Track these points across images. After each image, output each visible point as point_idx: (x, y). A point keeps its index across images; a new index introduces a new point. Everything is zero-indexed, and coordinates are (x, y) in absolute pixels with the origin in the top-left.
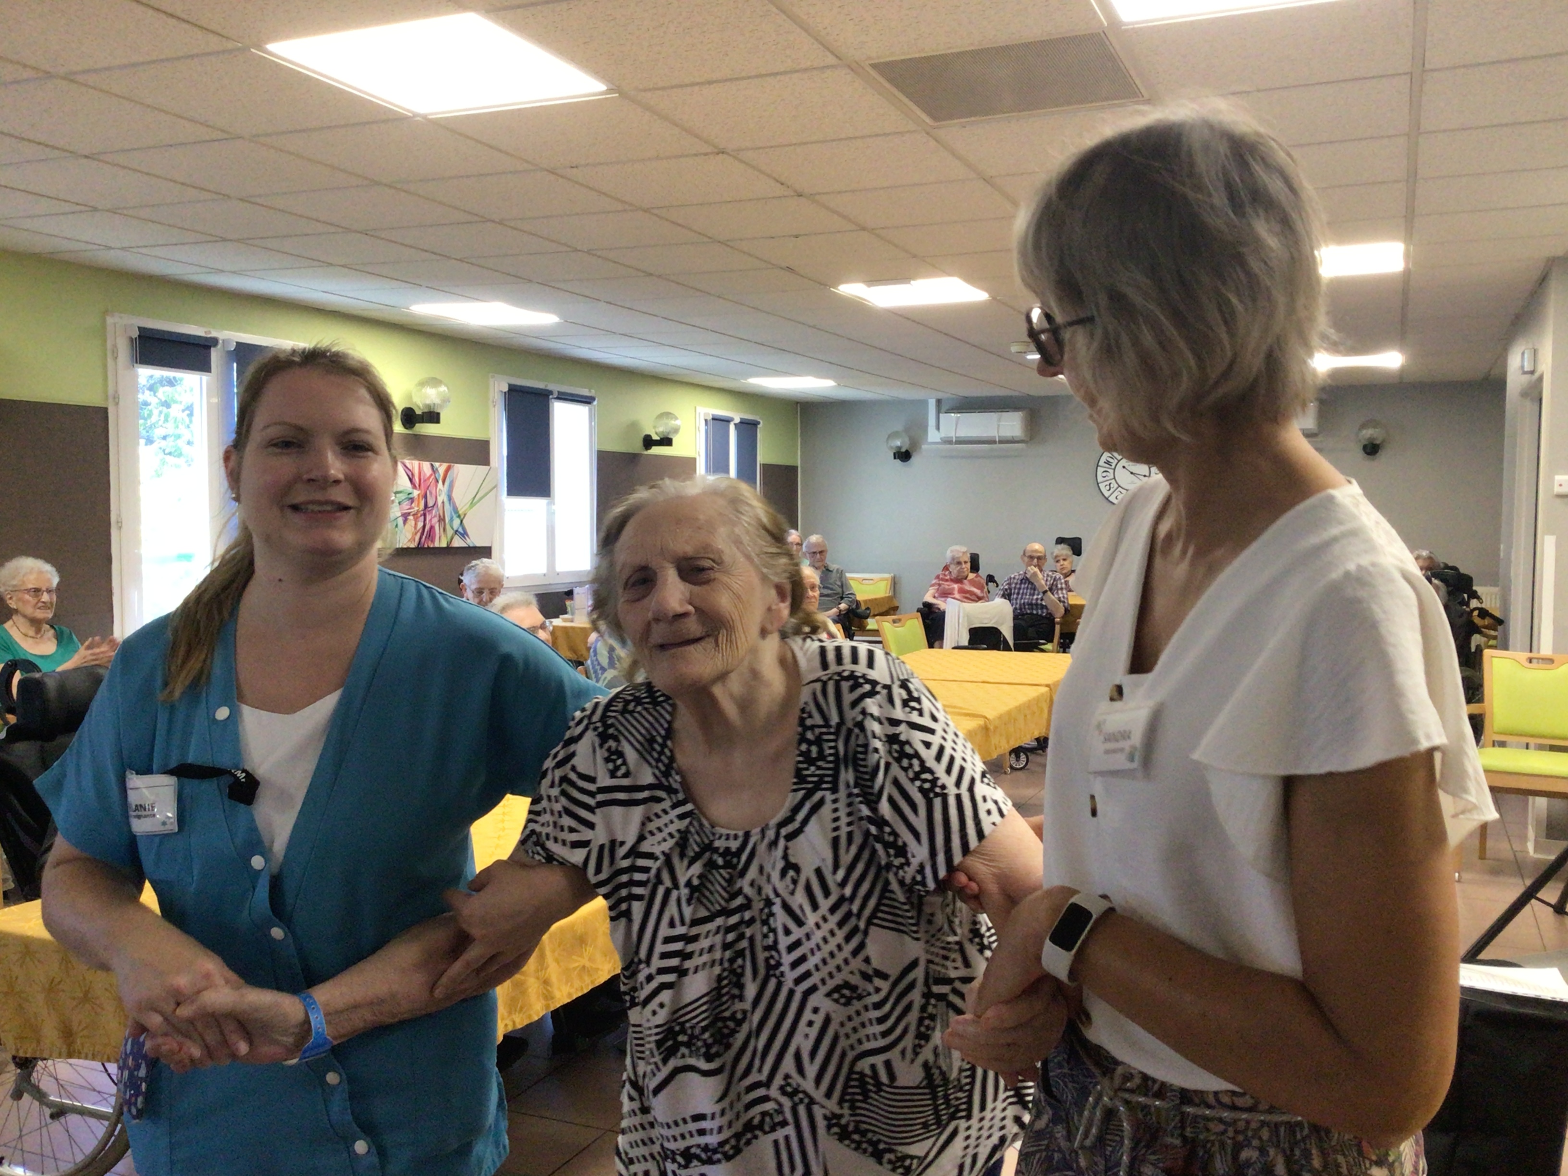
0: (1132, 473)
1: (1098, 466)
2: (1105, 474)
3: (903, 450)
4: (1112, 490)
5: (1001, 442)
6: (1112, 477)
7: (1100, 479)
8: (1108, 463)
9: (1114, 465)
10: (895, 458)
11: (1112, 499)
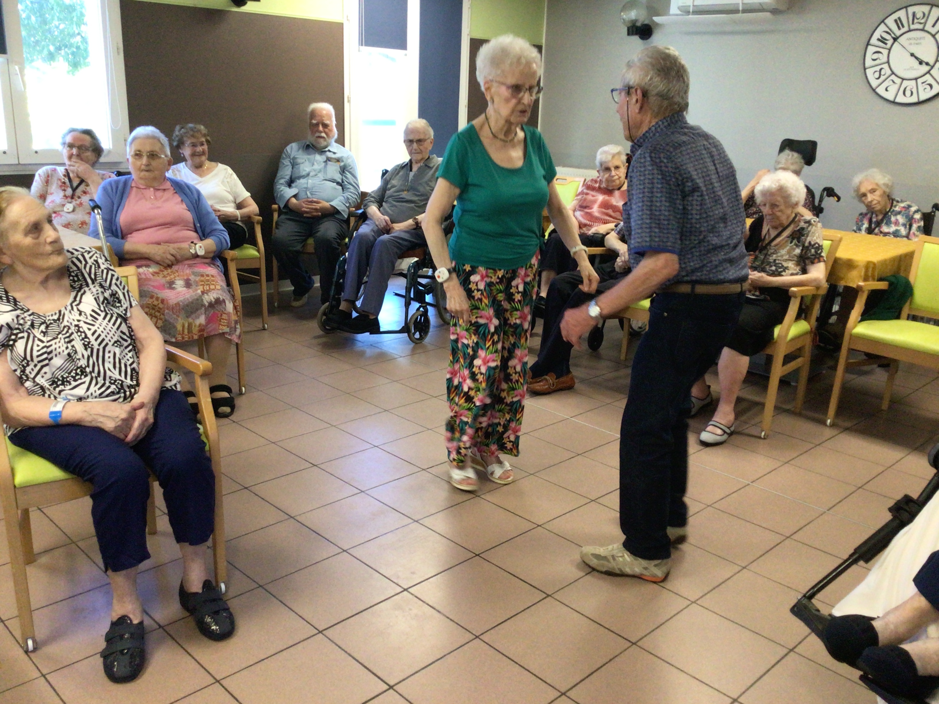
0: (912, 55)
1: (868, 44)
2: (875, 56)
3: (639, 24)
4: (883, 77)
5: (744, 11)
6: (885, 59)
7: (869, 62)
8: (882, 40)
9: (890, 43)
10: (628, 34)
11: (881, 91)
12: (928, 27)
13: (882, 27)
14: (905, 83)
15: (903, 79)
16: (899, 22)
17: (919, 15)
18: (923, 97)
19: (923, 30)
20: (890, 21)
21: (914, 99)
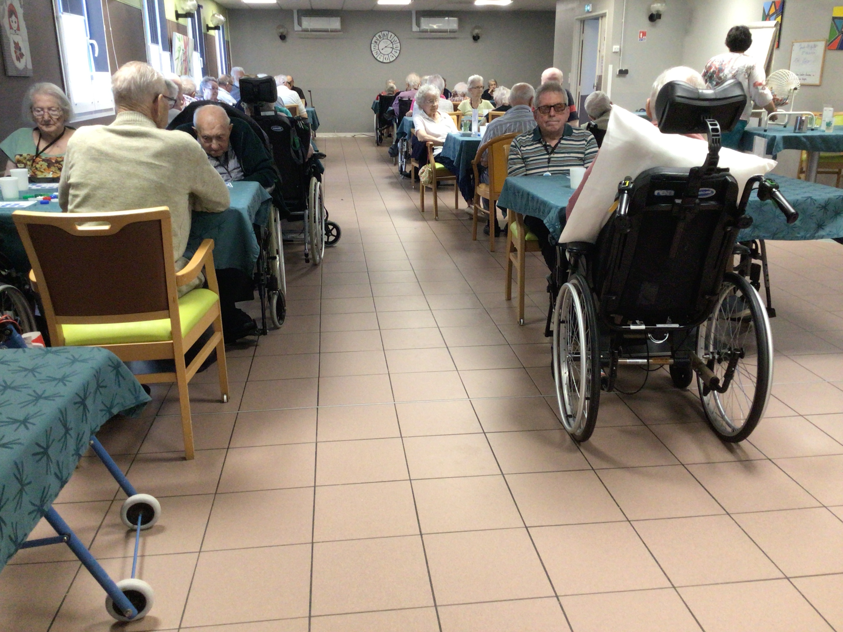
1: (371, 43)
2: (374, 47)
3: (284, 34)
4: (378, 55)
5: (332, 31)
6: (377, 48)
7: (372, 49)
8: (376, 42)
9: (378, 43)
10: (280, 38)
11: (378, 58)
12: (389, 38)
13: (375, 38)
14: (385, 56)
15: (384, 55)
16: (380, 36)
17: (385, 34)
18: (391, 60)
19: (387, 39)
20: (377, 36)
21: (389, 61)
